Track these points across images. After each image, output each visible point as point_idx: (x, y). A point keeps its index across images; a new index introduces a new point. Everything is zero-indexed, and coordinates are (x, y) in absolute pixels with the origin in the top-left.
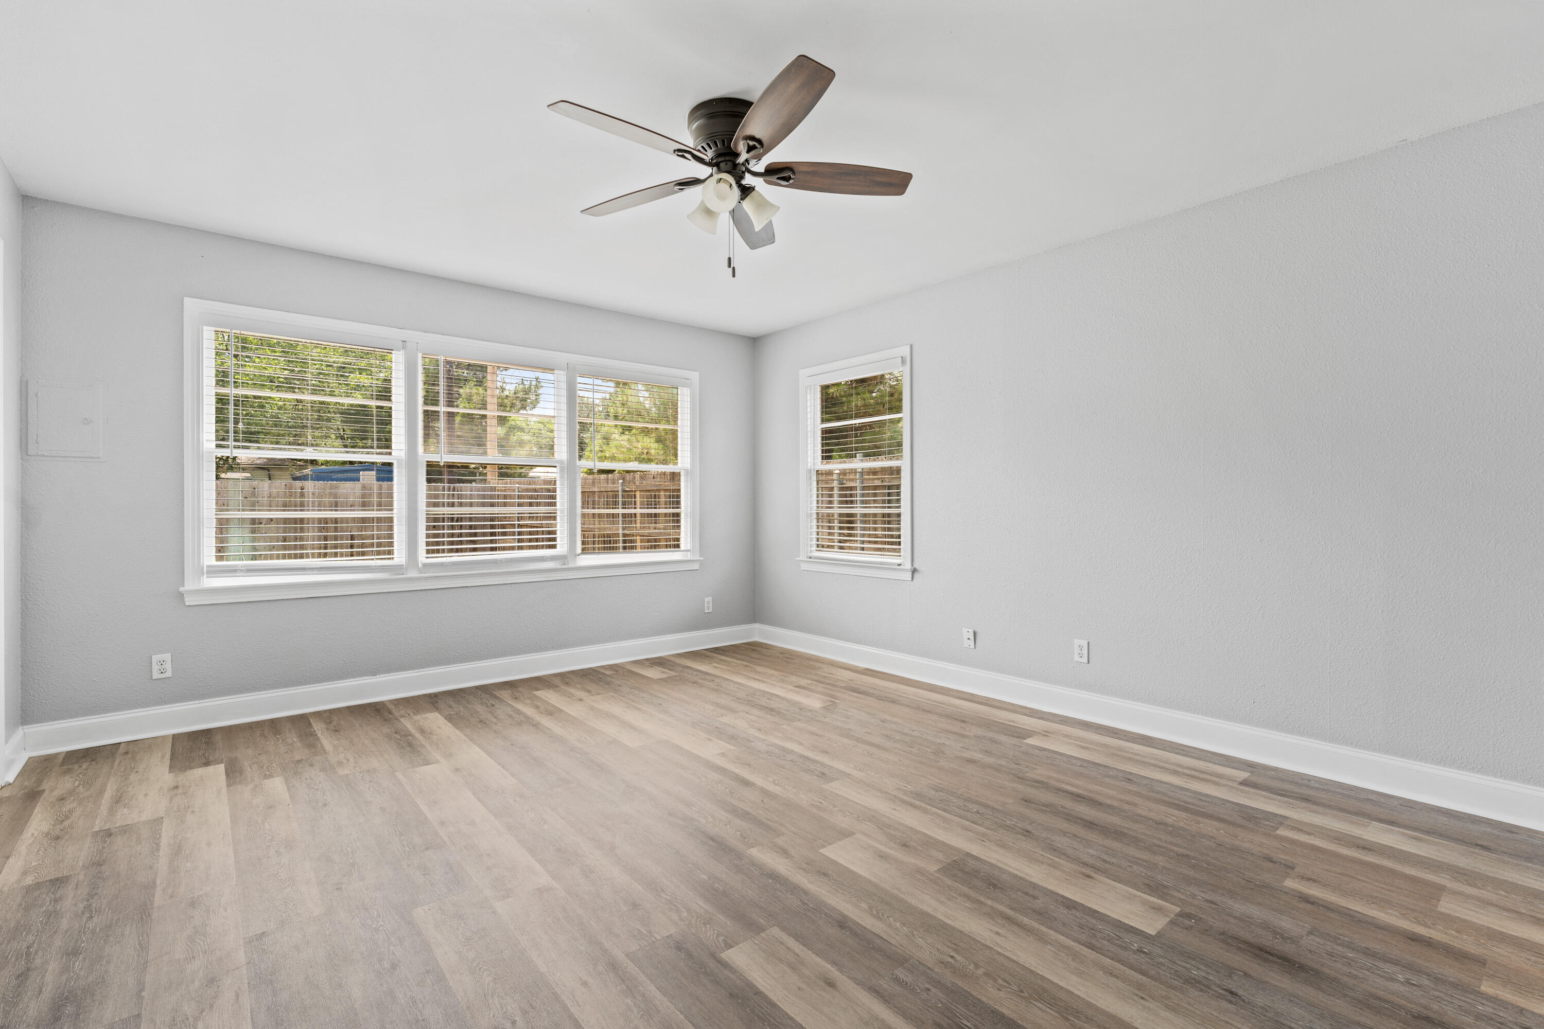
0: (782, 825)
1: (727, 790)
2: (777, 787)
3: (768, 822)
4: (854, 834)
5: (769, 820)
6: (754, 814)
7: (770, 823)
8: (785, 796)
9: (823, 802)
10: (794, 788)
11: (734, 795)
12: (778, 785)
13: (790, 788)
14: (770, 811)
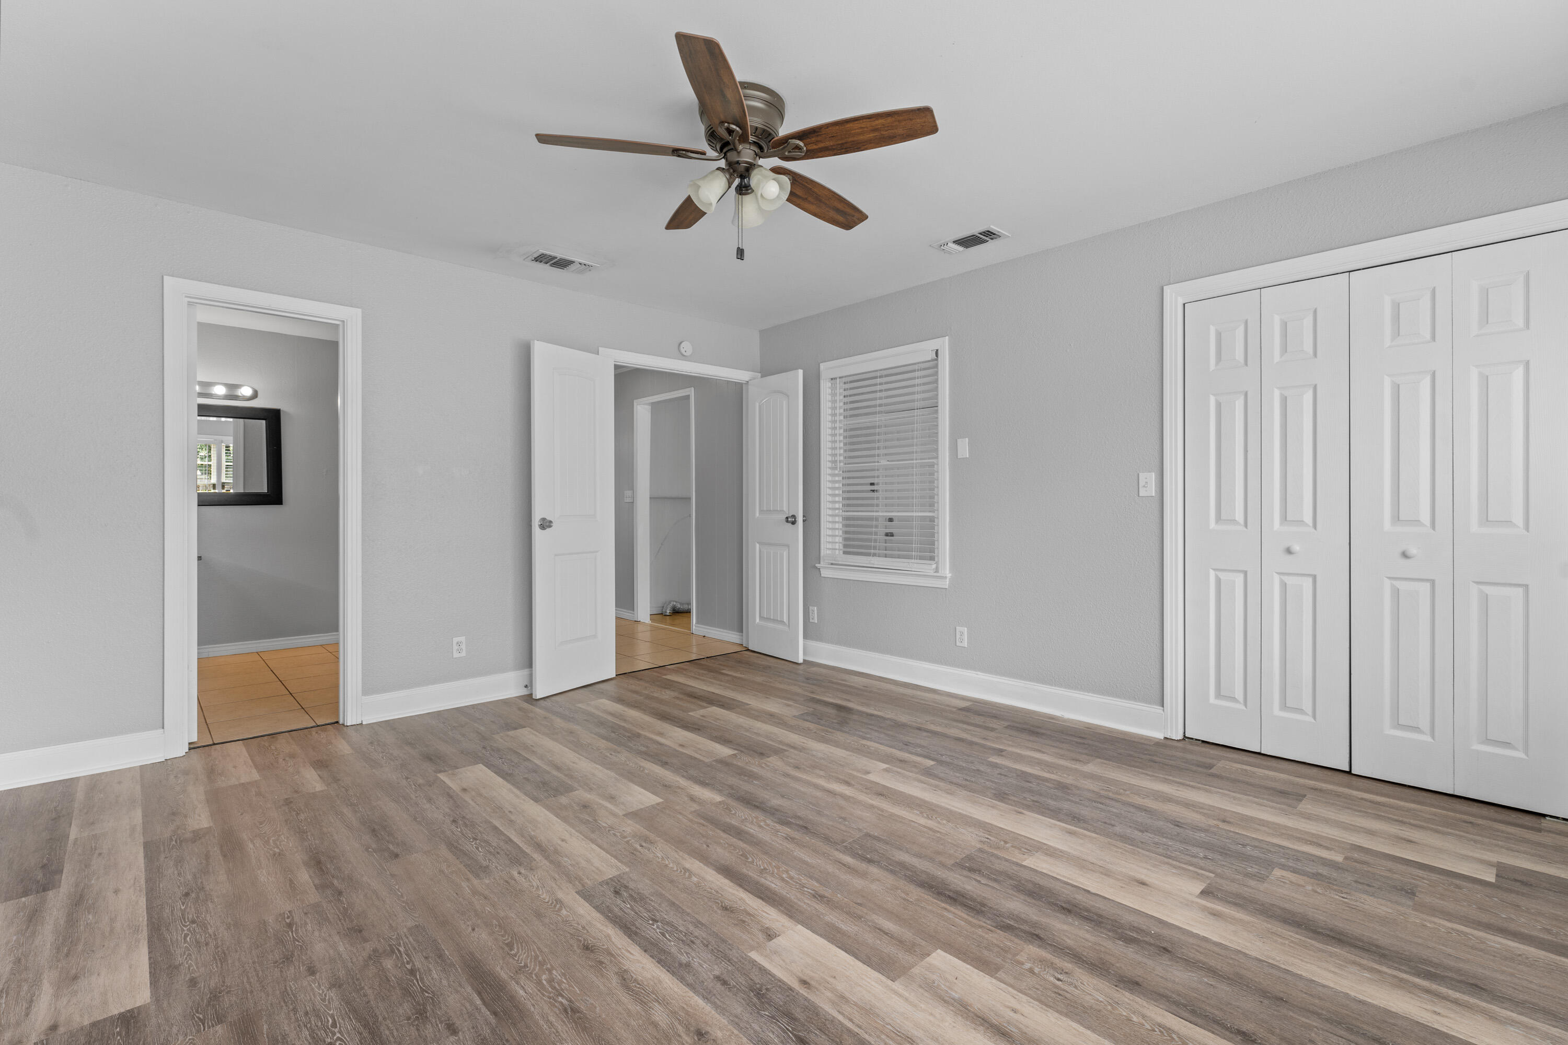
0: (691, 821)
1: (750, 860)
2: (687, 866)
3: (705, 823)
4: (624, 815)
5: (703, 825)
6: (718, 831)
7: (702, 821)
8: (681, 853)
9: (639, 847)
10: (666, 866)
11: (741, 853)
12: (686, 870)
13: (671, 865)
14: (701, 834)
